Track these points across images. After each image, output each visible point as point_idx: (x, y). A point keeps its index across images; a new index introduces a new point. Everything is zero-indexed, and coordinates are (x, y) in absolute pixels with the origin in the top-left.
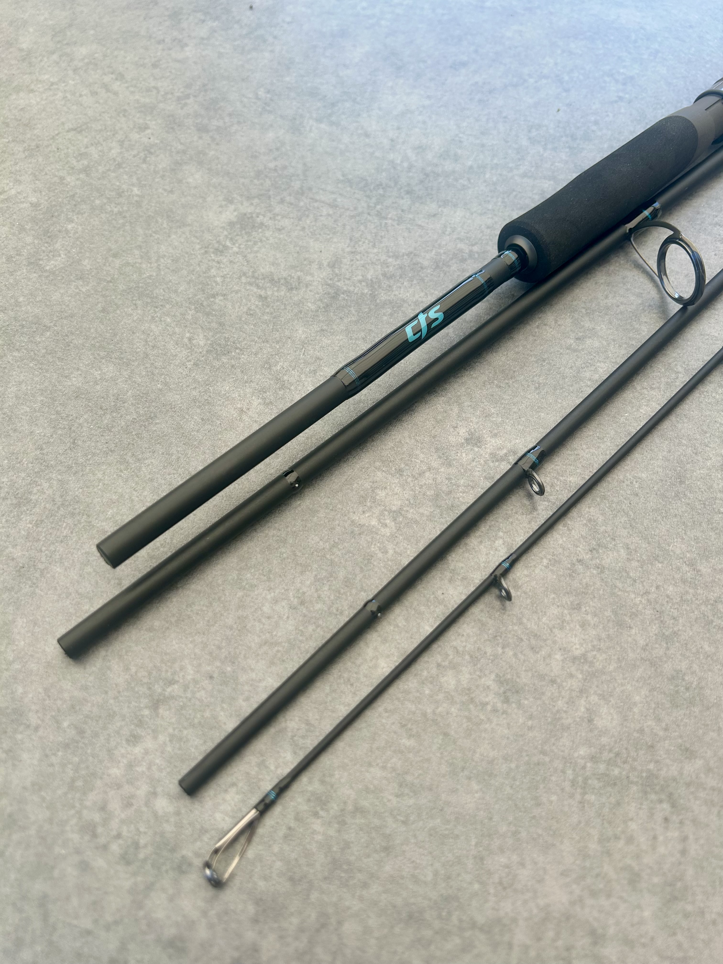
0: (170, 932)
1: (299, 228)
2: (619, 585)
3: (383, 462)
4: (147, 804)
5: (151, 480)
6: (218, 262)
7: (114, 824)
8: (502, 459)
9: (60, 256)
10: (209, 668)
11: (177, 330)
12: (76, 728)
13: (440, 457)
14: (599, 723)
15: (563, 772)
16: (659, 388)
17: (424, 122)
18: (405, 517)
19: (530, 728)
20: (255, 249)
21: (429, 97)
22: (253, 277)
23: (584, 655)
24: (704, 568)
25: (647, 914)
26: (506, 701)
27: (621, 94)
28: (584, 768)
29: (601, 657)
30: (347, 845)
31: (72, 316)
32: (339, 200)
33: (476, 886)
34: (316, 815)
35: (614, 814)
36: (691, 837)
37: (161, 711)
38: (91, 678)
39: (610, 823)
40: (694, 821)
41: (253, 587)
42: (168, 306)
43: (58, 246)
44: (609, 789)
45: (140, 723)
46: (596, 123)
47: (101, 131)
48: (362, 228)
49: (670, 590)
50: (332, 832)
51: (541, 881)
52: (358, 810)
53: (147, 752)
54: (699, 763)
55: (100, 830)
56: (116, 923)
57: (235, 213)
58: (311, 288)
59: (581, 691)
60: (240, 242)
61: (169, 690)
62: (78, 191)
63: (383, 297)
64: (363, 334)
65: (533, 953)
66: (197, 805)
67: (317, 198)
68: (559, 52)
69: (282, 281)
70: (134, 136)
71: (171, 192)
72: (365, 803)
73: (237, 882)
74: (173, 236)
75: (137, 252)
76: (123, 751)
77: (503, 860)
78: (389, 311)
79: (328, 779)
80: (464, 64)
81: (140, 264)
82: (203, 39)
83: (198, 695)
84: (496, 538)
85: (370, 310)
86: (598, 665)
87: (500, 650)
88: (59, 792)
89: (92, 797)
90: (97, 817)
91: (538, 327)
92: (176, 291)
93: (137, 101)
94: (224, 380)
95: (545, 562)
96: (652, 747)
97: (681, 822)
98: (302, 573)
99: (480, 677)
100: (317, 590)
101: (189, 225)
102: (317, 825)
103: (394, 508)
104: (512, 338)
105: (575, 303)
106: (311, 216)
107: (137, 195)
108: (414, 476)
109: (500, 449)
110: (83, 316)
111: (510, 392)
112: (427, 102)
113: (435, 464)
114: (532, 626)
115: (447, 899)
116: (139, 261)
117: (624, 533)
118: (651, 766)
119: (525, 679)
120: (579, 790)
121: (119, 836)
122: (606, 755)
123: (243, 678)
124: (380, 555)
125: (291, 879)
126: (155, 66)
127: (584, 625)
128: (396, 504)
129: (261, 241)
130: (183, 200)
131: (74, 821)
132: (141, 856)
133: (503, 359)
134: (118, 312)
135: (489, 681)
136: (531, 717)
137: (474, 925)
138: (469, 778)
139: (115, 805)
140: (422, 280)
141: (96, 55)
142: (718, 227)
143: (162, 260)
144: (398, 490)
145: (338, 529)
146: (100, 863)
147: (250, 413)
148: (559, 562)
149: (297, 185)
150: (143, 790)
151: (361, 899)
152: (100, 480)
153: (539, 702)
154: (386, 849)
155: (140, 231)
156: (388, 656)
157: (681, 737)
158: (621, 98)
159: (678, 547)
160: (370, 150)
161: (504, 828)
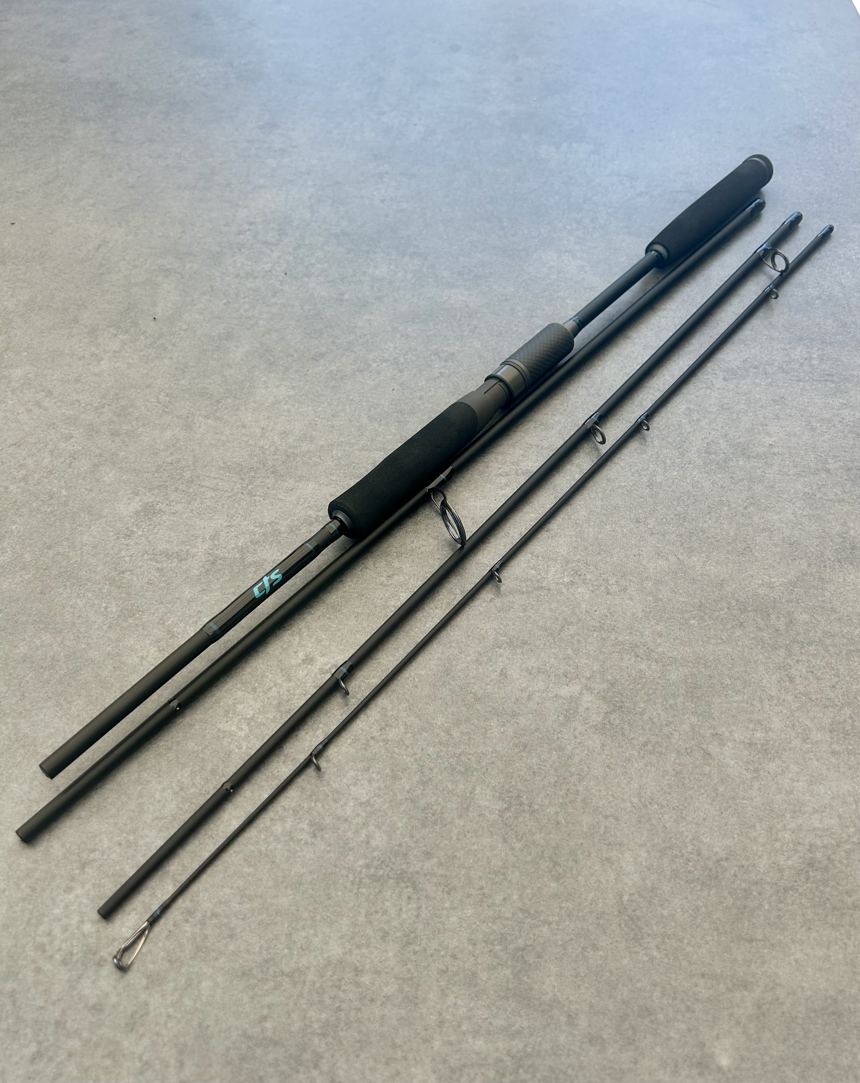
0: (92, 1001)
1: (188, 510)
2: (397, 750)
3: (242, 683)
4: (78, 928)
5: (78, 716)
6: (127, 545)
7: (57, 943)
8: (327, 672)
9: (7, 552)
10: (119, 839)
11: (96, 602)
12: (30, 887)
13: (283, 676)
14: (373, 843)
15: (347, 876)
16: (441, 607)
17: (289, 411)
18: (256, 722)
19: (328, 852)
20: (155, 531)
21: (293, 388)
22: (153, 554)
23: (368, 801)
24: (456, 733)
25: (390, 954)
26: (315, 836)
27: (443, 370)
28: (361, 872)
29: (379, 801)
30: (206, 937)
31: (18, 599)
32: (220, 484)
33: (286, 951)
34: (187, 921)
35: (377, 898)
36: (424, 906)
37: (86, 870)
38: (39, 855)
39: (373, 904)
40: (427, 897)
41: (148, 782)
42: (89, 584)
43: (5, 544)
44: (375, 884)
45: (73, 879)
46: (421, 398)
47: (35, 443)
48: (236, 505)
49: (431, 750)
50: (197, 930)
51: (326, 943)
52: (214, 915)
53: (77, 897)
54: (435, 860)
55: (47, 947)
56: (59, 1000)
57: (140, 503)
58: (196, 558)
59: (364, 824)
60: (143, 527)
61: (92, 855)
62: (19, 497)
63: (250, 559)
64: (233, 590)
65: (318, 985)
66: (110, 925)
67: (204, 484)
68: (399, 336)
69: (175, 555)
70: (62, 445)
71: (91, 490)
72: (218, 910)
73: (135, 967)
74: (93, 528)
75: (65, 543)
76: (62, 898)
77: (304, 934)
78: (254, 569)
79: (195, 899)
80: (322, 355)
81: (69, 552)
82: (115, 352)
83: (112, 857)
84: (318, 729)
85: (240, 570)
86: (376, 806)
87: (313, 804)
88: (21, 928)
89: (42, 929)
90: (45, 940)
91: (361, 571)
92: (95, 572)
93: (64, 414)
94: (130, 636)
95: (349, 741)
96: (406, 854)
97: (418, 899)
98: (182, 769)
99: (298, 823)
100: (192, 780)
101: (104, 517)
102: (187, 928)
103: (248, 716)
104: (341, 581)
105: (389, 549)
106: (198, 499)
107: (65, 496)
108: (263, 692)
109: (326, 665)
110: (26, 599)
111: (337, 622)
112: (292, 393)
113: (279, 681)
114: (336, 786)
115: (267, 961)
116: (67, 550)
117: (404, 714)
118: (404, 866)
119: (328, 821)
120: (356, 887)
121: (60, 949)
122: (376, 863)
123: (141, 842)
124: (237, 751)
125: (170, 961)
126: (77, 381)
127: (370, 781)
128: (250, 713)
129: (160, 524)
130: (100, 496)
131: (31, 944)
132: (75, 959)
133: (334, 597)
134: (52, 592)
135: (304, 825)
136: (329, 845)
137: (283, 973)
138: (286, 888)
139: (57, 931)
140: (280, 542)
141: (29, 376)
142: (501, 477)
143: (85, 548)
144: (252, 703)
145: (208, 736)
146: (48, 967)
147: (148, 659)
148: (358, 740)
149: (188, 475)
150: (75, 919)
151: (213, 967)
152: (42, 720)
153: (335, 835)
154: (231, 936)
155: (68, 526)
156: (238, 818)
157: (425, 846)
158: (442, 374)
159: (440, 720)
160: (246, 439)
161: (306, 915)
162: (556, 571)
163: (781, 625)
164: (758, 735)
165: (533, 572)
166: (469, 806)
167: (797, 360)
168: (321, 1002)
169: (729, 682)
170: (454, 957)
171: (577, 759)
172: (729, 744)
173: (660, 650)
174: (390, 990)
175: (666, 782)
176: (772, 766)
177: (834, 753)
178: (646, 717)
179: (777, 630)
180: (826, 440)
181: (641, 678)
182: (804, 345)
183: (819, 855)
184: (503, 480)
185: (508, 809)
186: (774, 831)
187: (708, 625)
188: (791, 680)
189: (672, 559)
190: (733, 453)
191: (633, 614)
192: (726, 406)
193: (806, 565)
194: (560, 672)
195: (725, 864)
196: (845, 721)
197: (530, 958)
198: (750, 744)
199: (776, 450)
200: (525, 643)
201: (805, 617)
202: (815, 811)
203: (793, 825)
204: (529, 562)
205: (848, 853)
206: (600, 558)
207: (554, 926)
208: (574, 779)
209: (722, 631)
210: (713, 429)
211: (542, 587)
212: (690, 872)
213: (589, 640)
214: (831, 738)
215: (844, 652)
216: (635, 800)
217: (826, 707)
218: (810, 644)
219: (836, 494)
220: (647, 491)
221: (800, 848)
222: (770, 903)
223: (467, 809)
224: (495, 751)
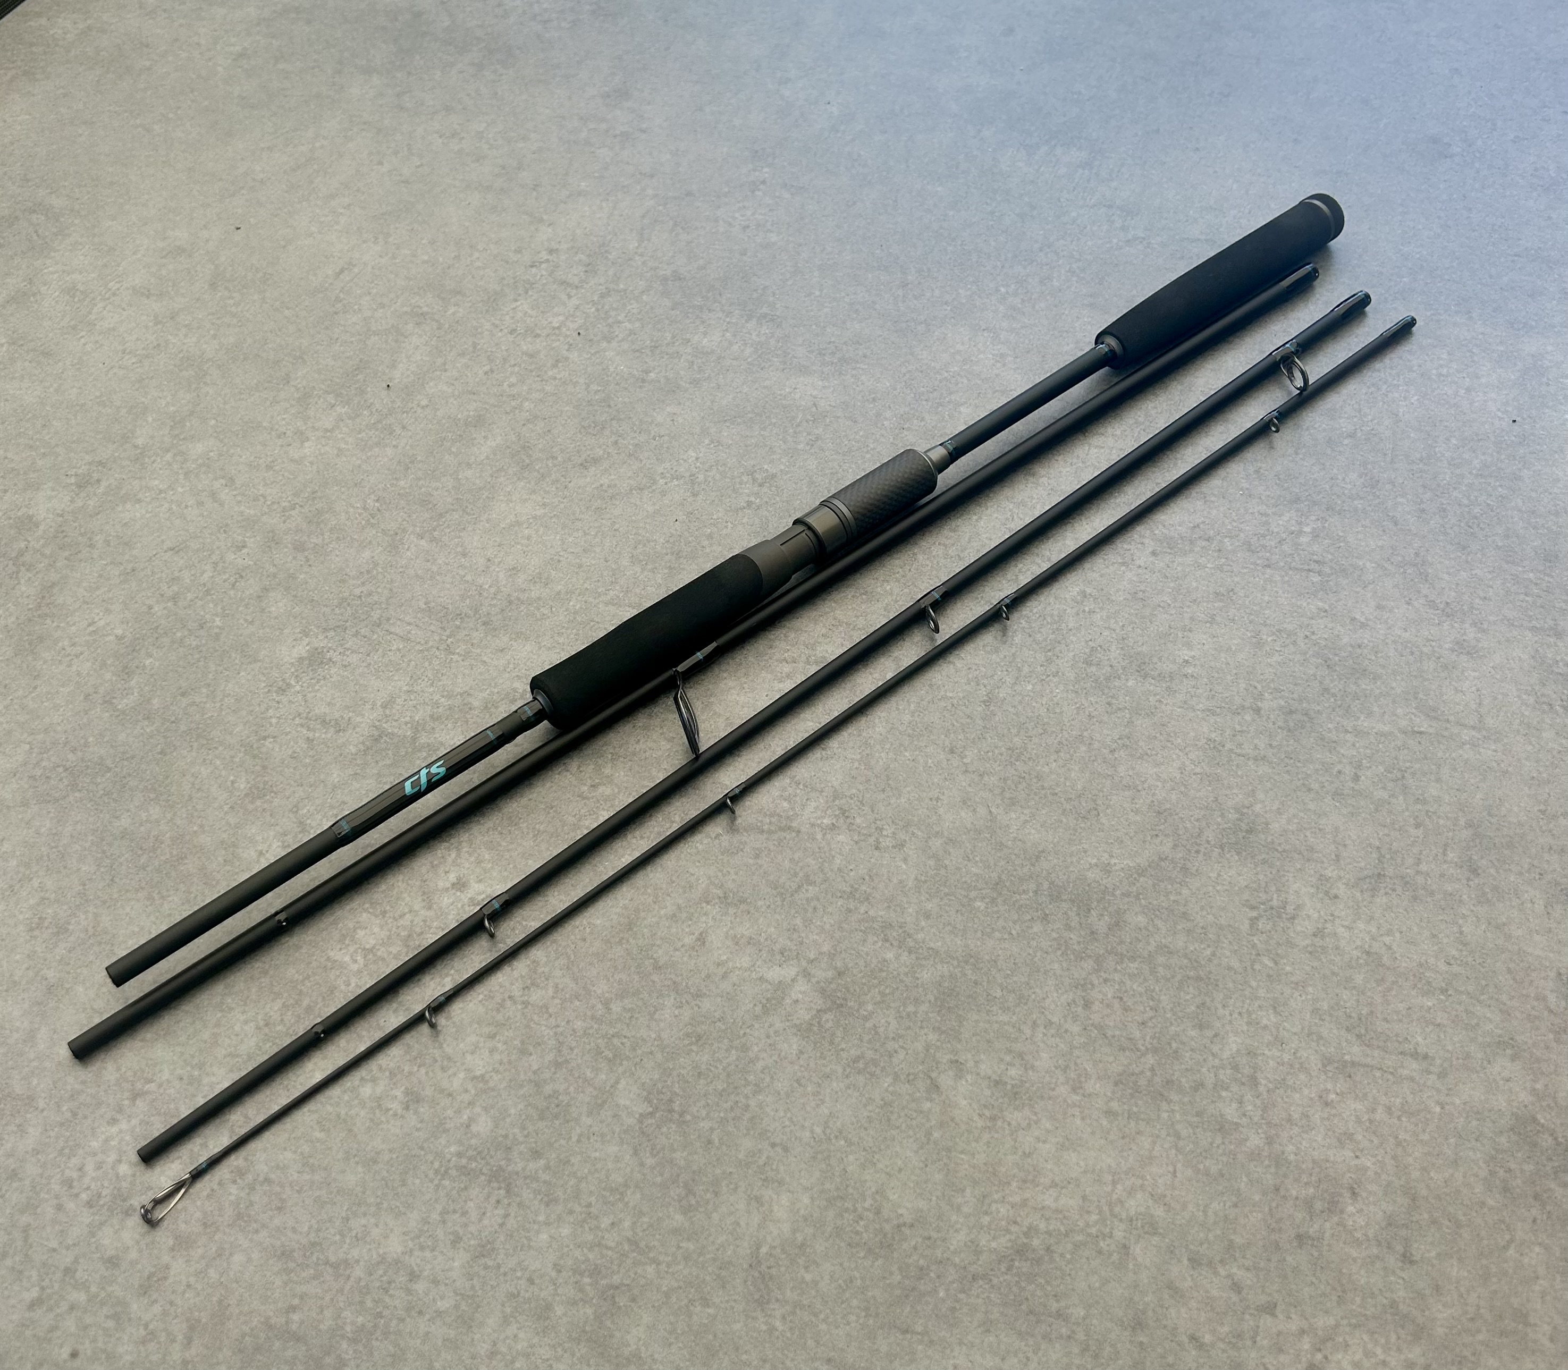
0: (110, 1252)
1: (364, 664)
2: (536, 1018)
3: (372, 904)
4: (113, 1168)
5: (170, 915)
6: (278, 702)
7: (86, 1180)
8: (478, 905)
9: (133, 694)
10: (181, 1072)
11: (223, 773)
12: (72, 1111)
13: (424, 900)
14: (474, 1128)
15: (432, 1163)
16: (648, 838)
17: (529, 538)
18: (375, 955)
19: (418, 1130)
20: (317, 687)
21: (544, 505)
22: (306, 718)
23: (482, 1076)
24: (616, 1007)
25: (456, 1264)
26: (407, 1108)
27: (752, 499)
28: (449, 1161)
29: (496, 1077)
30: (251, 1204)
31: (133, 757)
32: (413, 632)
33: (338, 1237)
34: (234, 1182)
35: (460, 1195)
36: (513, 1214)
37: (137, 1102)
38: (90, 1075)
39: (453, 1201)
40: (520, 1205)
41: (231, 1009)
42: (220, 748)
43: (133, 683)
44: (463, 1177)
45: (120, 1110)
46: (710, 537)
47: (198, 550)
48: (427, 664)
49: (579, 1024)
50: (242, 1195)
51: (386, 1237)
52: (267, 1180)
53: (121, 1131)
54: (542, 1162)
55: (75, 1184)
56: (74, 1245)
57: (308, 648)
58: (358, 730)
59: (469, 1103)
60: (304, 679)
61: (147, 1086)
62: (163, 622)
63: (423, 739)
65: (363, 1284)
66: (149, 1171)
67: (393, 630)
68: (707, 442)
69: (333, 723)
70: (230, 557)
71: (252, 623)
72: (273, 1176)
73: (165, 1223)
74: (243, 674)
75: (204, 690)
76: (103, 1129)
77: (363, 1221)
78: (425, 754)
79: (250, 1158)
80: (596, 461)
81: (205, 703)
82: (327, 430)
83: (168, 1092)
84: (447, 975)
85: (407, 753)
86: (491, 1084)
87: (416, 1069)
88: (51, 1156)
89: (74, 1161)
90: (75, 1175)
91: (559, 774)
92: (231, 733)
93: (242, 513)
94: (253, 823)
95: (481, 997)
96: (509, 1148)
97: (509, 1204)
98: (273, 1001)
99: (392, 1089)
100: (281, 1015)
101: (259, 661)
102: (233, 1189)
103: (368, 946)
104: (531, 784)
105: (604, 748)
106: (381, 650)
107: (218, 627)
108: (394, 918)
109: (480, 894)
110: (143, 758)
111: (508, 839)
112: (541, 511)
113: (416, 907)
114: (449, 1050)
115: (313, 1244)
116: (205, 700)
117: (558, 973)
118: (503, 1163)
119: (429, 1092)
120: (439, 1177)
121: (88, 1188)
122: (470, 1153)
123: (206, 1080)
124: (343, 987)
125: (205, 1225)
126: (269, 467)
127: (492, 1051)
128: (371, 942)
129: (325, 678)
130: (261, 631)
131: (59, 1176)
132: (101, 1203)
133: (515, 805)
134: (175, 754)
135: (399, 1093)
136: (422, 1122)
137: (327, 1263)
138: (357, 1163)
139: (90, 1168)
140: (467, 722)
141: (212, 454)
142: (784, 663)
143: (226, 700)
144: (376, 930)
145: (314, 964)
146: (71, 1205)
147: (268, 855)
148: (492, 998)
149: (376, 615)
150: (113, 1157)
151: (251, 1240)
152: (127, 914)
153: (432, 1110)
154: (279, 1209)
155: (213, 667)
156: (323, 1070)
157: (536, 1142)
158: (749, 504)
159: (601, 988)
160: (462, 573)
161: (372, 1200)
162: (817, 808)
163: (1101, 926)
164: (1013, 1072)
165: (785, 804)
166: (604, 1102)
167: (1278, 533)
168: (362, 1303)
169: (998, 993)
170: (531, 1281)
171: (760, 1065)
172: (969, 1077)
173: (920, 936)
174: (442, 1305)
175: (865, 1114)
176: (1015, 1117)
177: (1109, 1113)
178: (869, 1025)
179: (1092, 933)
180: (1273, 663)
181: (881, 970)
182: (1298, 510)
183: (1036, 1242)
184: (787, 668)
185: (651, 1114)
186: (987, 1201)
187: (997, 912)
188: (1087, 1005)
189: (982, 811)
190: (1124, 668)
191: (901, 882)
192: (1140, 595)
193: (1170, 845)
194: (777, 947)
195: (907, 1231)
196: (1142, 1072)
197: (622, 1301)
198: (997, 1083)
199: (1190, 670)
200: (743, 901)
201: (1141, 920)
202: (1054, 1185)
203: (1016, 1199)
204: (784, 789)
205: (1077, 1246)
206: (883, 796)
207: (663, 1267)
208: (748, 1090)
209: (1015, 922)
210: (1109, 628)
211: (790, 828)
212: (857, 1233)
213: (830, 910)
214: (1113, 1093)
215: (1179, 977)
216: (818, 1130)
217: (1123, 1049)
218: (1133, 959)
219: (1256, 747)
220: (980, 709)
221: (1014, 1228)
222: (947, 1290)
223: (601, 1106)
224: (659, 1038)
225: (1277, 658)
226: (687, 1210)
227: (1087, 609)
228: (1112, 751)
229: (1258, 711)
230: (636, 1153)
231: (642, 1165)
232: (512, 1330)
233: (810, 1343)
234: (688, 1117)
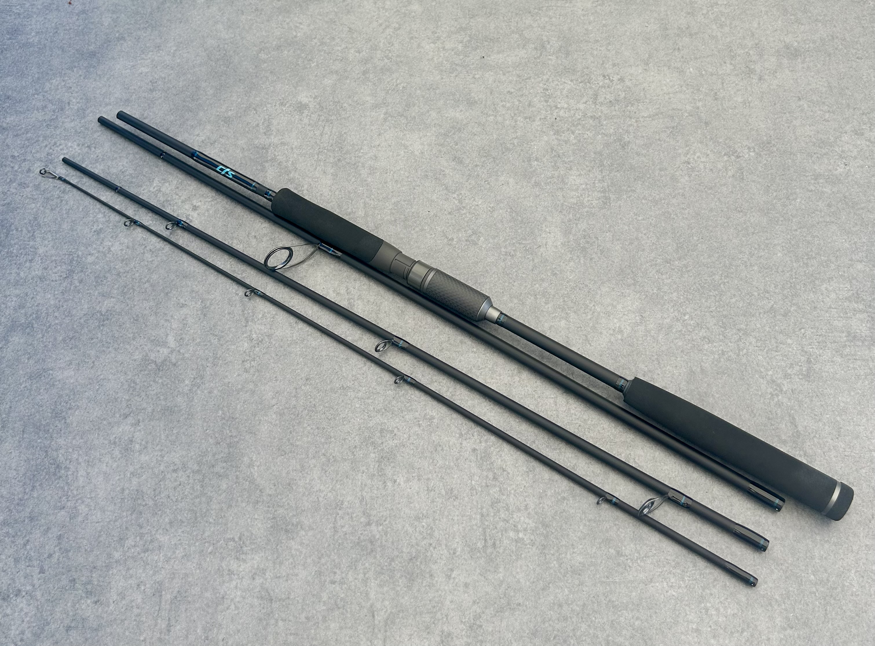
1: (303, 126)
2: (138, 259)
3: (181, 182)
6: (275, 106)
7: (56, 148)
9: (267, 56)
10: (100, 155)
11: (235, 105)
13: (186, 199)
14: (89, 257)
15: (74, 249)
16: (231, 268)
17: (398, 155)
19: (86, 239)
20: (286, 115)
21: (422, 153)
22: (269, 119)
23: (111, 251)
25: (37, 272)
26: (95, 231)
28: (75, 254)
29: (111, 256)
30: (53, 200)
31: (236, 72)
32: (327, 135)
33: (43, 232)
35: (62, 263)
36: (57, 283)
37: (87, 148)
39: (60, 262)
40: (61, 283)
42: (247, 98)
43: (273, 53)
44: (69, 261)
45: (83, 145)
47: (352, 38)
48: (310, 148)
49: (137, 275)
50: (56, 196)
51: (45, 246)
52: (62, 201)
54: (78, 285)
55: (55, 146)
56: (34, 157)
57: (307, 102)
58: (267, 139)
59: (99, 251)
60: (289, 109)
61: (93, 148)
62: (308, 46)
65: (27, 246)
67: (326, 127)
69: (269, 129)
70: (352, 51)
71: (316, 76)
74: (287, 86)
75: (275, 78)
76: (75, 144)
77: (50, 237)
81: (269, 82)
82: (444, 48)
83: (91, 156)
86: (108, 255)
87: (111, 227)
88: (64, 134)
89: (63, 141)
90: (58, 144)
92: (255, 97)
93: (380, 42)
96: (82, 272)
97: (61, 280)
98: (133, 169)
99: (102, 223)
100: (128, 175)
101: (296, 89)
102: (58, 192)
103: (161, 189)
106: (313, 128)
107: (311, 66)
108: (176, 192)
110: (236, 75)
111: (221, 216)
112: (417, 153)
113: (182, 198)
114: (120, 236)
115: (40, 225)
117: (159, 259)
118: (76, 272)
119: (102, 236)
120: (69, 253)
121: (54, 151)
122: (79, 259)
123: (97, 164)
124: (142, 189)
125: (44, 190)
126: (411, 38)
127: (122, 250)
129: (292, 116)
130: (312, 82)
131: (57, 140)
132: (49, 157)
133: (239, 211)
134: (240, 84)
135: (101, 226)
136: (90, 239)
137: (34, 232)
138: (71, 225)
139: (61, 147)
141: (413, 13)
142: (346, 289)
143: (272, 87)
145: (151, 175)
146: (47, 149)
149: (333, 118)
151: (40, 206)
153: (95, 240)
154: (52, 209)
155: (288, 75)
157: (86, 279)
161: (58, 236)
164: (137, 446)
166: (105, 296)
168: (21, 249)
169: (175, 432)
170: (33, 298)
171: (128, 347)
172: (133, 429)
173: (199, 392)
174: (22, 274)
175: (111, 393)
176: (117, 452)
177: (123, 490)
178: (151, 383)
180: (405, 529)
181: (179, 381)
183: (63, 472)
185: (102, 315)
186: (78, 449)
188: (175, 471)
190: (383, 450)
192: (439, 449)
194: (184, 336)
195: (63, 421)
196: (144, 500)
197: (28, 330)
198: (131, 441)
199: (389, 484)
202: (88, 474)
203: (80, 460)
205: (62, 488)
207: (41, 340)
208: (116, 346)
212: (60, 404)
213: (206, 351)
214: (133, 490)
216: (102, 377)
217: (154, 490)
221: (68, 462)
222: (41, 442)
223: (103, 296)
224: (135, 305)
225: (410, 530)
226: (64, 340)
227: (421, 422)
228: (324, 455)
229: (369, 524)
230: (84, 315)
231: (80, 319)
232: (14, 299)
233: (17, 399)
234: (102, 328)
